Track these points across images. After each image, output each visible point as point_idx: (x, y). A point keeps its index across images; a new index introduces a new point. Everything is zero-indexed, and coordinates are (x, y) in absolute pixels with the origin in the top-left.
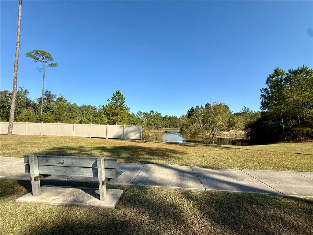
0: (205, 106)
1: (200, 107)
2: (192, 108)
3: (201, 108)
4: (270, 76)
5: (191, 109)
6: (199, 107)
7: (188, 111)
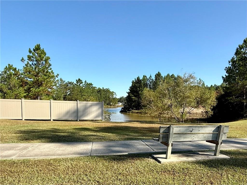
0: (155, 76)
1: (148, 77)
2: (138, 78)
3: (150, 78)
4: (239, 47)
5: (136, 79)
6: (146, 77)
7: (133, 82)
